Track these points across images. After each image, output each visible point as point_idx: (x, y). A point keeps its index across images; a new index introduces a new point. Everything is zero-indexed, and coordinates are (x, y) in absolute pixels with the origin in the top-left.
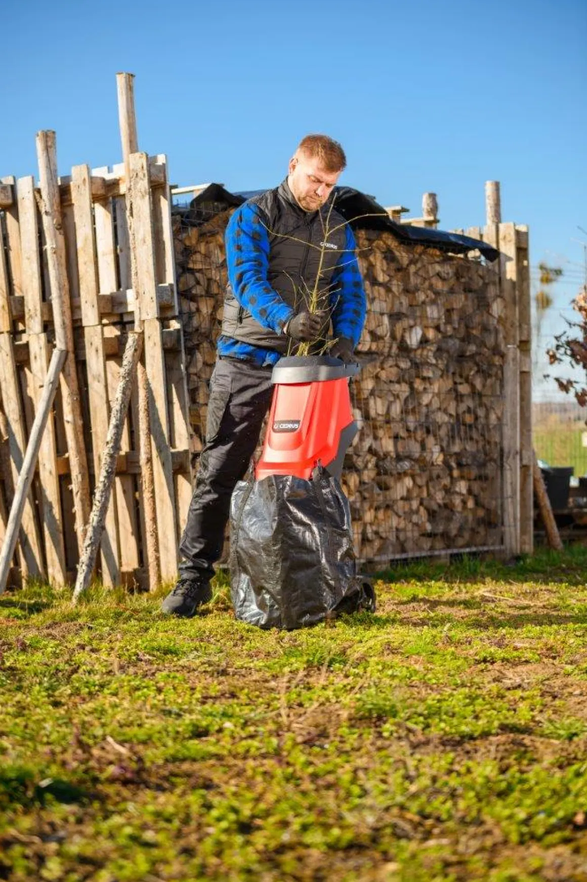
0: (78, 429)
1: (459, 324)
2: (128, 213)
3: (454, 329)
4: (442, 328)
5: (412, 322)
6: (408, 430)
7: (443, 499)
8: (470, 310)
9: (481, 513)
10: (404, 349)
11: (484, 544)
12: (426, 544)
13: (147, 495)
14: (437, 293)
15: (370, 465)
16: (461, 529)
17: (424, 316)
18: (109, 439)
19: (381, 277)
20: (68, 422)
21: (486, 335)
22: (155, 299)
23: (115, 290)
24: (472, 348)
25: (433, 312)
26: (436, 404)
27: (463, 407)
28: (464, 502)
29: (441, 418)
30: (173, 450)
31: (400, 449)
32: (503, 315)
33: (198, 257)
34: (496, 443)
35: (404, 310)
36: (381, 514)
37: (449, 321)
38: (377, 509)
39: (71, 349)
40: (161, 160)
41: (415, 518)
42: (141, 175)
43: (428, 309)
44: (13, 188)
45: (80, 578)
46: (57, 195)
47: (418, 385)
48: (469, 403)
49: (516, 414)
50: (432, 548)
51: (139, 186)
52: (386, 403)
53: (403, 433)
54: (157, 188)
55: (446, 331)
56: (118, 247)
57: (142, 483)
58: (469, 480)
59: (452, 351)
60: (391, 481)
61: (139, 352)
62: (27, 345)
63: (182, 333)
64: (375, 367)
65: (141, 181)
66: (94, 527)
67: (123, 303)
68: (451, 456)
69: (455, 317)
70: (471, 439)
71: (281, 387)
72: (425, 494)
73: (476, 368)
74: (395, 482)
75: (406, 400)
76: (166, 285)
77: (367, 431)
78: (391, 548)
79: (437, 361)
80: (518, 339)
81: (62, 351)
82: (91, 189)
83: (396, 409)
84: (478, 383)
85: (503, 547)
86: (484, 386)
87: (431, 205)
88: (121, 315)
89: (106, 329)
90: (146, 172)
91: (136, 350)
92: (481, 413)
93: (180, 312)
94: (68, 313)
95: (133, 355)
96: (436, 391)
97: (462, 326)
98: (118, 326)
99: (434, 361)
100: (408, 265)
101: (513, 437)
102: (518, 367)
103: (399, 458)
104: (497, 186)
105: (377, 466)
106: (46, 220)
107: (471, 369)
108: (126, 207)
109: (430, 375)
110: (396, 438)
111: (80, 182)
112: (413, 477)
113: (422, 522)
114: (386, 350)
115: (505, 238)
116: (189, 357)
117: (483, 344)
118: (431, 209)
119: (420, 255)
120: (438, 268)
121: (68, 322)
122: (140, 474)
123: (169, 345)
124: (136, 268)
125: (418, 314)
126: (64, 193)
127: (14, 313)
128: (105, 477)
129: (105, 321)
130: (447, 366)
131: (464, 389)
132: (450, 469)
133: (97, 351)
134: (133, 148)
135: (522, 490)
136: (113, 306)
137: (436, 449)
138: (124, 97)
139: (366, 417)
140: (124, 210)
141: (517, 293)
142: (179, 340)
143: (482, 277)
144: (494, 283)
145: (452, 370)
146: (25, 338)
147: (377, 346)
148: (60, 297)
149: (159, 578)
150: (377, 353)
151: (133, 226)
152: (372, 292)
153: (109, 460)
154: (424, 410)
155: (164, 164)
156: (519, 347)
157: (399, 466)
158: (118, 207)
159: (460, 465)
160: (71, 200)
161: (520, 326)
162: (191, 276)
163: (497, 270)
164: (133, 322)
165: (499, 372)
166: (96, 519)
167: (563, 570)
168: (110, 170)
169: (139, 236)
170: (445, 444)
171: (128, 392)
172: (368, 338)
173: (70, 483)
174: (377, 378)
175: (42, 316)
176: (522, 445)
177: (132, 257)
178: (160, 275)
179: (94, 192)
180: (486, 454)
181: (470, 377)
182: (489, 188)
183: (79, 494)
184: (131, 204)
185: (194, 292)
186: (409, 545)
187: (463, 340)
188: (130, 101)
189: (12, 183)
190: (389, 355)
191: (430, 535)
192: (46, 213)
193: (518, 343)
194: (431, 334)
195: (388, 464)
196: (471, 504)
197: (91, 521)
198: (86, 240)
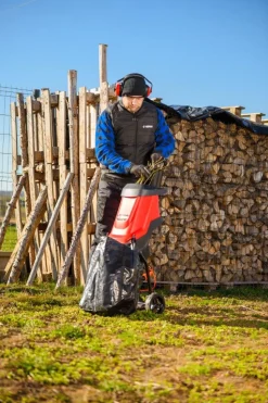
0: (76, 211)
5: (257, 170)
6: (252, 222)
10: (253, 182)
12: (260, 278)
15: (228, 238)
17: (264, 167)
19: (243, 147)
20: (73, 207)
31: (247, 232)
35: (253, 163)
36: (234, 262)
38: (231, 259)
39: (76, 172)
41: (254, 265)
43: (266, 163)
44: (58, 96)
46: (75, 101)
47: (259, 200)
51: (104, 98)
53: (248, 223)
60: (239, 246)
64: (233, 190)
65: (105, 96)
71: (124, 198)
72: (261, 254)
74: (242, 247)
75: (252, 207)
77: (228, 221)
78: (238, 279)
81: (72, 173)
82: (86, 98)
83: (245, 211)
90: (107, 91)
99: (267, 189)
100: (258, 142)
103: (246, 236)
105: (232, 238)
106: (70, 112)
109: (265, 196)
110: (245, 225)
111: (83, 95)
112: (254, 245)
113: (258, 267)
114: (242, 182)
119: (266, 137)
121: (76, 160)
125: (261, 165)
127: (54, 155)
133: (84, 175)
134: (104, 80)
138: (102, 55)
139: (227, 214)
147: (236, 180)
148: (74, 149)
150: (235, 184)
152: (235, 154)
153: (79, 227)
154: (261, 212)
157: (244, 239)
168: (97, 90)
172: (230, 176)
173: (72, 236)
174: (234, 196)
175: (65, 156)
186: (250, 277)
188: (104, 57)
189: (58, 94)
190: (243, 185)
191: (263, 274)
192: (70, 109)
195: (239, 238)
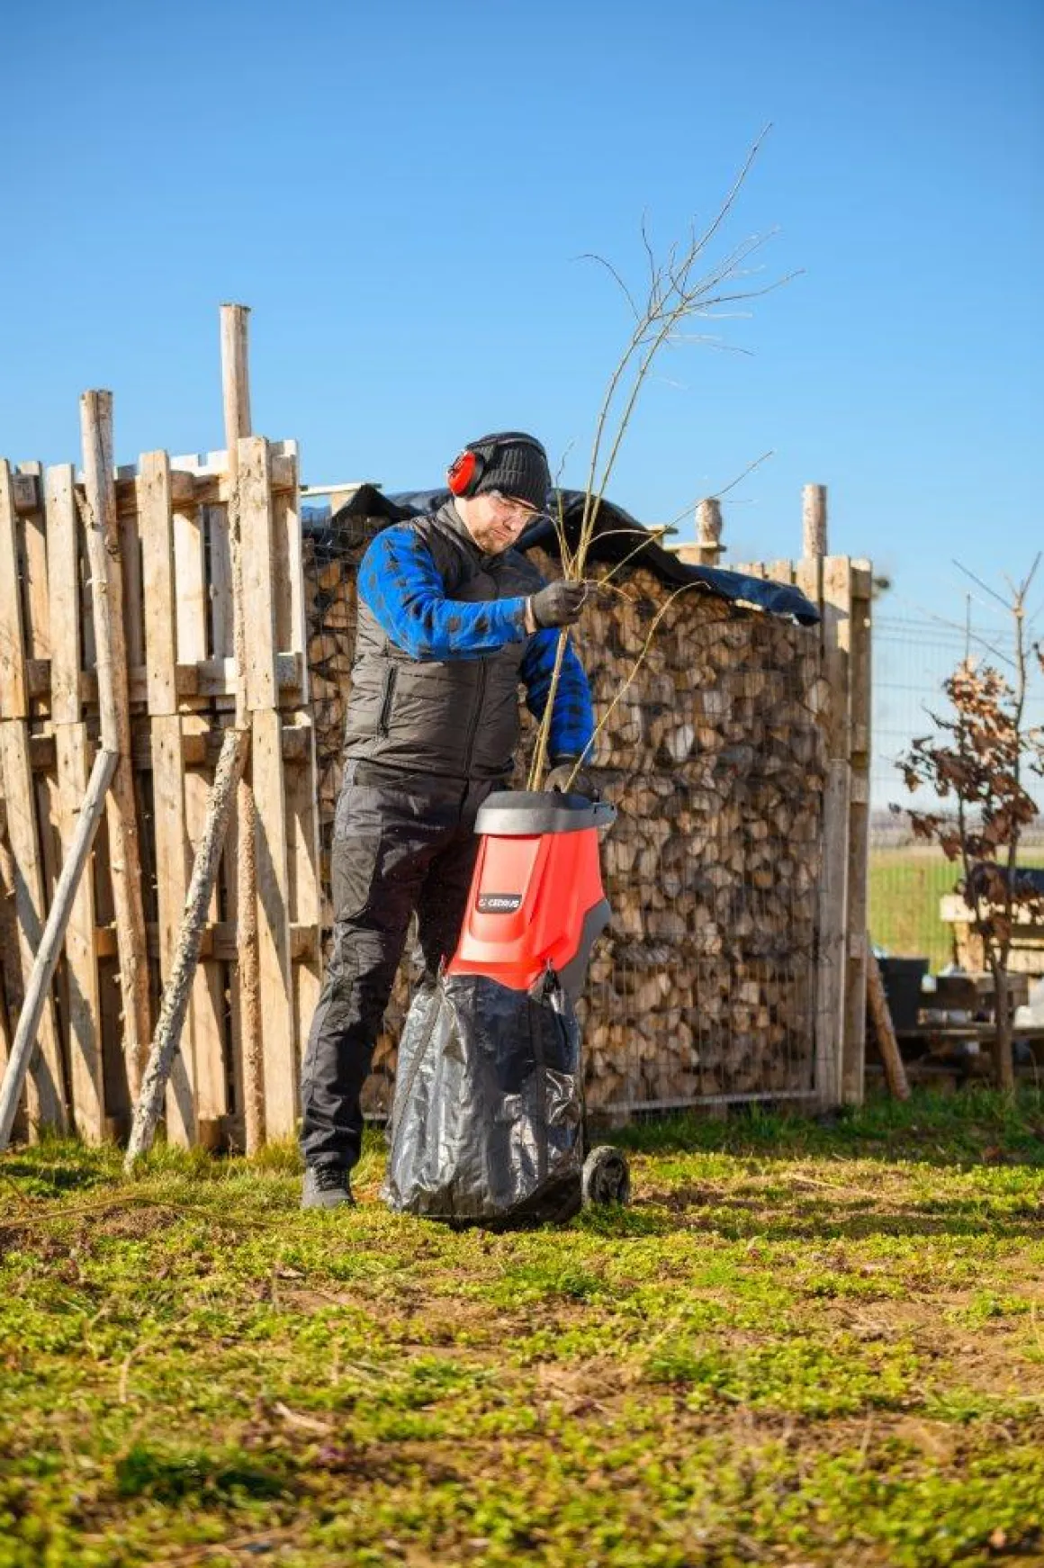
0: (133, 883)
1: (754, 721)
2: (231, 534)
3: (747, 731)
4: (727, 728)
5: (677, 719)
6: (667, 898)
7: (720, 1011)
8: (773, 699)
9: (778, 1035)
10: (665, 762)
11: (782, 1088)
12: (690, 1085)
13: (245, 997)
14: (719, 671)
15: (603, 954)
16: (747, 1060)
17: (699, 709)
18: (189, 903)
19: (632, 645)
20: (117, 871)
21: (797, 740)
22: (271, 677)
23: (203, 658)
24: (774, 764)
25: (714, 703)
26: (712, 853)
27: (756, 860)
28: (753, 1017)
29: (720, 877)
30: (293, 925)
31: (652, 930)
32: (826, 709)
33: (340, 608)
34: (807, 921)
35: (666, 699)
36: (618, 1035)
37: (737, 718)
38: (612, 1026)
39: (126, 751)
40: (289, 450)
41: (672, 1043)
42: (255, 473)
43: (706, 697)
44: (37, 480)
45: (137, 1130)
46: (112, 497)
47: (686, 823)
48: (767, 853)
49: (842, 873)
50: (698, 1092)
51: (251, 491)
52: (633, 854)
53: (658, 902)
54: (281, 495)
55: (733, 735)
56: (212, 587)
57: (238, 978)
58: (762, 980)
59: (740, 769)
60: (636, 980)
61: (242, 761)
62: (52, 742)
63: (313, 734)
64: (616, 791)
65: (256, 484)
66: (162, 1049)
67: (218, 679)
68: (734, 939)
69: (749, 711)
70: (769, 913)
71: (491, 841)
72: (689, 1003)
73: (778, 796)
74: (643, 982)
75: (665, 847)
76: (291, 653)
78: (632, 1092)
79: (716, 783)
80: (849, 748)
81: (110, 754)
82: (170, 492)
83: (648, 862)
84: (782, 820)
85: (813, 1093)
86: (791, 825)
87: (710, 519)
88: (212, 700)
89: (186, 720)
90: (264, 468)
91: (237, 759)
92: (785, 870)
93: (312, 700)
94: (123, 692)
95: (233, 766)
96: (714, 833)
97: (759, 726)
98: (207, 717)
99: (712, 785)
100: (675, 624)
101: (837, 913)
102: (848, 792)
103: (649, 943)
104: (822, 493)
105: (614, 955)
106: (92, 538)
107: (770, 798)
108: (227, 523)
109: (705, 806)
110: (647, 909)
111: (153, 479)
112: (671, 976)
113: (684, 1049)
114: (636, 764)
115: (832, 581)
116: (322, 771)
117: (791, 756)
118: (711, 526)
119: (695, 607)
120: (724, 629)
121: (123, 707)
122: (236, 961)
123: (292, 754)
124: (243, 624)
125: (689, 704)
126: (123, 493)
127: (34, 688)
128: (182, 966)
129: (185, 707)
130: (732, 791)
131: (758, 830)
132: (733, 961)
133: (171, 757)
134: (243, 429)
135: (848, 999)
136: (199, 685)
137: (711, 930)
138: (232, 342)
140: (224, 526)
141: (850, 673)
142: (308, 746)
143: (794, 646)
144: (813, 657)
145: (739, 799)
146: (48, 730)
147: (622, 757)
148: (111, 664)
149: (262, 1133)
150: (621, 770)
151: (238, 556)
152: (616, 668)
153: (188, 938)
154: (692, 864)
155: (293, 457)
156: (850, 762)
157: (650, 957)
158: (212, 521)
159: (747, 955)
160: (135, 506)
161: (854, 726)
162: (329, 639)
163: (818, 634)
164: (232, 711)
165: (817, 803)
166: (165, 1034)
167: (914, 1135)
168: (201, 461)
169: (250, 573)
170: (725, 921)
171: (222, 828)
172: (607, 744)
173: (117, 971)
174: (619, 810)
175: (80, 694)
176: (850, 925)
177: (236, 606)
178: (280, 639)
179: (175, 496)
180: (790, 936)
181: (770, 811)
182: (809, 498)
183: (131, 990)
184: (238, 519)
185: (333, 665)
186: (663, 1085)
187: (760, 749)
188: (241, 351)
189: (35, 472)
190: (640, 773)
191: (697, 1071)
192: (93, 525)
193: (849, 756)
194: (708, 738)
195: (634, 954)
196: (763, 1021)
197: (157, 1037)
198: (159, 574)
